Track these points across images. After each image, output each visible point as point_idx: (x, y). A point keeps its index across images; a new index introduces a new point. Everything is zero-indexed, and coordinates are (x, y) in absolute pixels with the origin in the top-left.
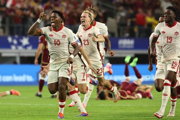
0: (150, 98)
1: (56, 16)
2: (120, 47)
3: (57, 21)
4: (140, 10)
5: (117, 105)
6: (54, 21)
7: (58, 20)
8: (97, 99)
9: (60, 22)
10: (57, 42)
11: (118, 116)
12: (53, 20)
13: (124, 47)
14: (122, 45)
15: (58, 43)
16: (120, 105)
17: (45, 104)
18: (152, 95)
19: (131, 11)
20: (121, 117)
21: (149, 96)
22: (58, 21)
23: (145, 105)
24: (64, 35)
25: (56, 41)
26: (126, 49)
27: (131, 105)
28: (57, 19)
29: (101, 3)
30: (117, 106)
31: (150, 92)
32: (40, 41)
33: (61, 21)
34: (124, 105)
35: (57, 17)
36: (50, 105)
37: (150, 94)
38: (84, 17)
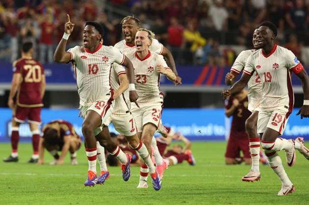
0: (191, 163)
1: (92, 30)
6: (87, 39)
7: (95, 36)
10: (93, 68)
11: (138, 193)
12: (86, 37)
17: (18, 174)
18: (193, 159)
20: (144, 194)
21: (190, 160)
23: (183, 176)
24: (105, 57)
25: (92, 66)
28: (93, 35)
29: (111, 8)
31: (190, 154)
32: (15, 69)
33: (99, 38)
35: (93, 33)
36: (27, 174)
37: (191, 158)
38: (142, 38)
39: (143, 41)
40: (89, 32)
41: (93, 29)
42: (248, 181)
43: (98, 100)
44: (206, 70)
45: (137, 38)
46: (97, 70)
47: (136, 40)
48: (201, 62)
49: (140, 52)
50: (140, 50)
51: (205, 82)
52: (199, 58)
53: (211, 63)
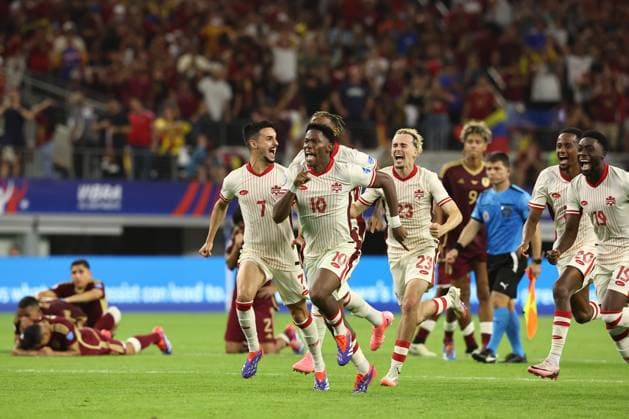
0: (165, 350)
1: (318, 137)
2: (82, 206)
3: (320, 149)
4: (135, 104)
5: (74, 372)
6: (312, 151)
7: (325, 147)
8: (16, 354)
9: (327, 152)
10: (318, 203)
12: (310, 148)
13: (93, 206)
14: (87, 201)
15: (321, 205)
16: (82, 371)
19: (114, 106)
21: (162, 343)
22: (324, 150)
24: (336, 184)
25: (316, 201)
26: (101, 212)
27: (111, 372)
28: (321, 145)
30: (70, 374)
33: (329, 150)
34: (92, 371)
35: (320, 141)
38: (403, 145)
39: (406, 150)
40: (314, 141)
41: (320, 136)
42: (537, 374)
43: (337, 250)
44: (193, 187)
45: (396, 145)
46: (325, 206)
47: (393, 149)
48: (185, 175)
49: (401, 168)
50: (402, 164)
51: (191, 210)
52: (181, 168)
53: (202, 176)
